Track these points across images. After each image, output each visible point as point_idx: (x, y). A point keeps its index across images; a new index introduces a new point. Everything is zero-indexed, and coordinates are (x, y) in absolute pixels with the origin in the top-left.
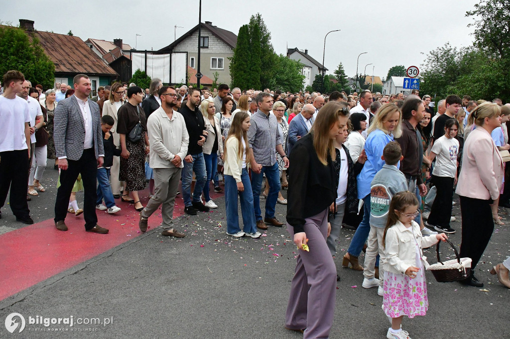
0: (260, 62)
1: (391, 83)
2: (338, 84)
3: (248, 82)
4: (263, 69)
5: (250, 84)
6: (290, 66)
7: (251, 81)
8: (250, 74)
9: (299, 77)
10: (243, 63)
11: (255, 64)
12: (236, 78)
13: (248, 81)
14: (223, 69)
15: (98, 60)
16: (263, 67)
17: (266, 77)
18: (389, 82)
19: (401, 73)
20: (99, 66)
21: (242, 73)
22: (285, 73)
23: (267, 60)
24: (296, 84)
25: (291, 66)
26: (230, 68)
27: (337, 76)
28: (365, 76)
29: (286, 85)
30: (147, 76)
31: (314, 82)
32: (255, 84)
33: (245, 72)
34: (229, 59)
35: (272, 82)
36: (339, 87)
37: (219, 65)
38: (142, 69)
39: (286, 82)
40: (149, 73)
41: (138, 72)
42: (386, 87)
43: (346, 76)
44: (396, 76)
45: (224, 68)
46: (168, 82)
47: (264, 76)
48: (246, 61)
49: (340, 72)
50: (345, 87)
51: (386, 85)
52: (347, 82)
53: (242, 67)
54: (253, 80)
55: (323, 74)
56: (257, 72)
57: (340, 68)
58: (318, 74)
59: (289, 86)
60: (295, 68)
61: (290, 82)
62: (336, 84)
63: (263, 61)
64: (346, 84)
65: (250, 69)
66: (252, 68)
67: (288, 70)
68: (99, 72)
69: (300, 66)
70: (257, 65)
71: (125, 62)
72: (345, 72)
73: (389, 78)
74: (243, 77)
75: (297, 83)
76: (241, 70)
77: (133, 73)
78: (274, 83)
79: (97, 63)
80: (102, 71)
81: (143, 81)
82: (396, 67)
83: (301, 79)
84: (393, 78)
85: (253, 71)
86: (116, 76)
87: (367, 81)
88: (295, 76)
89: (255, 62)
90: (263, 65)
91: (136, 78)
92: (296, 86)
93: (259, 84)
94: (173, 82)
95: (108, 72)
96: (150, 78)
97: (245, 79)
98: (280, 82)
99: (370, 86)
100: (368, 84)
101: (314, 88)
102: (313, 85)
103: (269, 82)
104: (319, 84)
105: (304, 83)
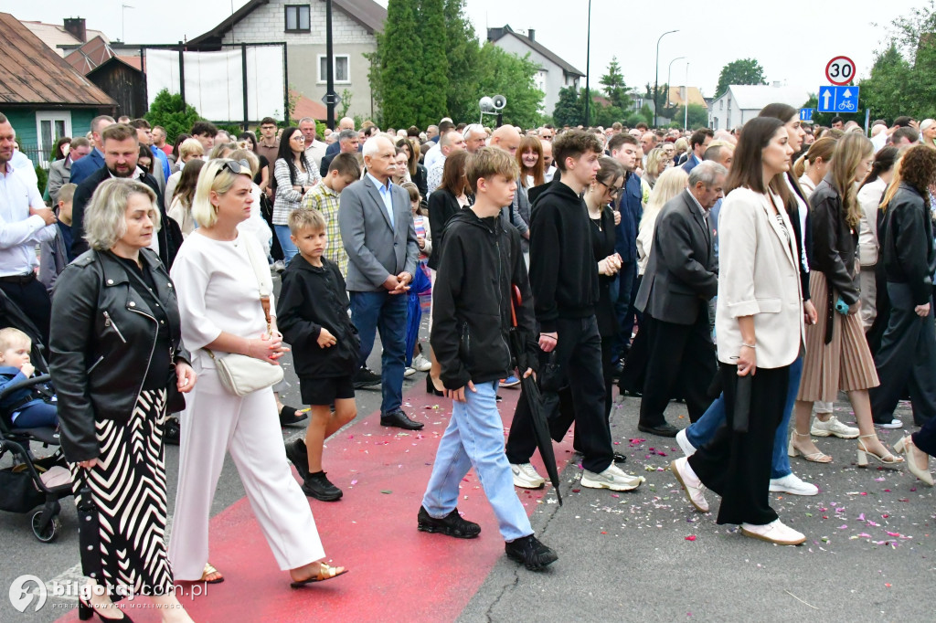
0: (445, 63)
1: (729, 100)
2: (615, 109)
3: (419, 112)
4: (453, 78)
5: (423, 117)
6: (510, 70)
7: (425, 108)
8: (422, 92)
9: (530, 96)
10: (407, 66)
11: (434, 68)
12: (389, 101)
13: (419, 108)
14: (348, 81)
15: (64, 70)
16: (452, 74)
17: (459, 98)
18: (725, 99)
19: (749, 77)
20: (68, 86)
21: (404, 89)
22: (500, 85)
23: (462, 57)
24: (526, 112)
25: (512, 69)
26: (371, 78)
27: (607, 90)
28: (667, 88)
30: (185, 105)
31: (557, 105)
33: (410, 87)
34: (366, 56)
35: (473, 110)
36: (615, 115)
37: (337, 74)
38: (174, 90)
40: (191, 100)
41: (164, 96)
42: (716, 112)
43: (629, 89)
44: (738, 83)
45: (352, 80)
46: (240, 118)
47: (455, 95)
48: (411, 61)
49: (613, 80)
50: (626, 115)
51: (716, 105)
52: (631, 103)
53: (401, 76)
54: (431, 106)
55: (575, 85)
56: (440, 85)
57: (612, 70)
58: (567, 87)
59: (509, 117)
60: (521, 73)
62: (610, 109)
63: (451, 60)
64: (629, 108)
65: (422, 80)
66: (426, 78)
67: (505, 79)
68: (73, 100)
69: (529, 70)
70: (438, 70)
71: (118, 75)
72: (625, 80)
73: (722, 89)
74: (406, 99)
75: (530, 110)
76: (400, 82)
77: (151, 99)
79: (63, 78)
80: (77, 97)
81: (177, 119)
82: (737, 62)
83: (536, 97)
84: (733, 88)
85: (429, 83)
86: (111, 109)
87: (673, 99)
88: (524, 92)
89: (435, 63)
90: (451, 70)
91: (161, 113)
92: (526, 116)
94: (252, 118)
95: (93, 99)
96: (193, 111)
97: (412, 105)
99: (679, 111)
100: (675, 107)
101: (558, 120)
102: (554, 114)
103: (466, 109)
104: (570, 109)
105: (542, 108)
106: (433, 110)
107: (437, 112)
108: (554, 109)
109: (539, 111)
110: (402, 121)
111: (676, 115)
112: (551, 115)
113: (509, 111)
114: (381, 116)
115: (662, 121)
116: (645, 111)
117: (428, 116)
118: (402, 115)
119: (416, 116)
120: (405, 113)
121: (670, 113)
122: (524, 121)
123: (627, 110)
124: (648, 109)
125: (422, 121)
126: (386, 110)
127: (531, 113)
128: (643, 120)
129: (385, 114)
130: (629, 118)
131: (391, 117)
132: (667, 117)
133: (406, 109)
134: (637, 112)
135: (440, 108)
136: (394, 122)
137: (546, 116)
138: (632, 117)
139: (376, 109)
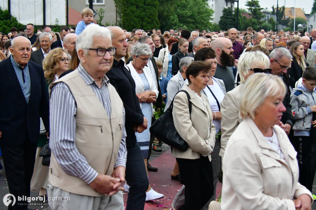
2: (254, 20)
3: (143, 21)
4: (162, 2)
5: (145, 23)
7: (146, 19)
8: (144, 10)
9: (206, 12)
14: (103, 4)
17: (165, 14)
21: (134, 8)
22: (188, 6)
24: (203, 21)
26: (116, 2)
27: (249, 9)
28: (284, 8)
29: (189, 22)
31: (221, 17)
32: (151, 23)
33: (137, 7)
35: (173, 20)
36: (254, 23)
38: (5, 8)
39: (189, 20)
40: (14, 13)
42: (311, 22)
43: (262, 9)
46: (41, 24)
47: (163, 12)
49: (253, 4)
50: (261, 23)
51: (312, 19)
52: (263, 17)
54: (149, 18)
55: (231, 6)
56: (155, 6)
58: (227, 8)
61: (195, 19)
62: (251, 20)
64: (262, 20)
65: (144, 3)
67: (191, 3)
72: (260, 4)
74: (135, 14)
75: (205, 20)
76: (132, 4)
78: (176, 20)
81: (6, 24)
83: (209, 14)
85: (148, 5)
87: (287, 15)
88: (202, 10)
92: (203, 24)
93: (157, 23)
94: (47, 23)
96: (15, 20)
97: (138, 17)
98: (182, 19)
99: (291, 22)
100: (288, 19)
101: (221, 26)
102: (220, 22)
103: (169, 19)
104: (228, 20)
105: (212, 19)
106: (150, 20)
107: (153, 21)
108: (219, 20)
109: (211, 21)
110: (133, 26)
111: (289, 24)
112: (218, 23)
113: (194, 21)
114: (121, 23)
115: (280, 27)
116: (271, 21)
117: (147, 23)
118: (132, 23)
119: (141, 23)
120: (134, 22)
121: (285, 23)
122: (202, 26)
123: (261, 20)
124: (273, 20)
125: (144, 26)
126: (124, 20)
127: (206, 22)
128: (270, 25)
129: (123, 22)
130: (263, 25)
131: (126, 24)
132: (284, 25)
133: (135, 19)
134: (267, 22)
135: (155, 19)
136: (129, 27)
137: (215, 24)
138: (264, 24)
139: (119, 19)
